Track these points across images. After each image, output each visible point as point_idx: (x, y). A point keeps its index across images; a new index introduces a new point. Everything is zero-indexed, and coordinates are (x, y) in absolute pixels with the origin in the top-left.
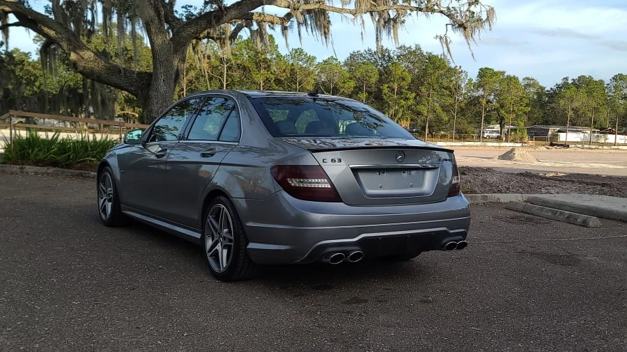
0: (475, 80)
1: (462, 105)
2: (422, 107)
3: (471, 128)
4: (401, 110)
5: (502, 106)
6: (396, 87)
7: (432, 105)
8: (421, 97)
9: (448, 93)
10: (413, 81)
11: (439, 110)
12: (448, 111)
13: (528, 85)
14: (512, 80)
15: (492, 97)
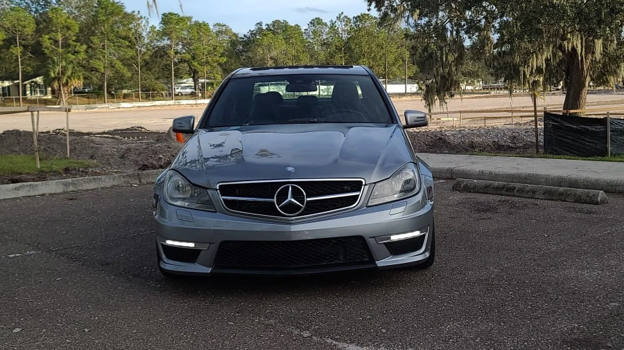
0: (158, 27)
1: (147, 57)
2: (98, 62)
3: (160, 84)
4: (70, 66)
5: (194, 58)
6: (59, 37)
7: (108, 59)
8: (94, 49)
9: (127, 43)
10: (81, 30)
11: (119, 64)
12: (129, 66)
13: (220, 32)
14: (201, 27)
15: (181, 47)
